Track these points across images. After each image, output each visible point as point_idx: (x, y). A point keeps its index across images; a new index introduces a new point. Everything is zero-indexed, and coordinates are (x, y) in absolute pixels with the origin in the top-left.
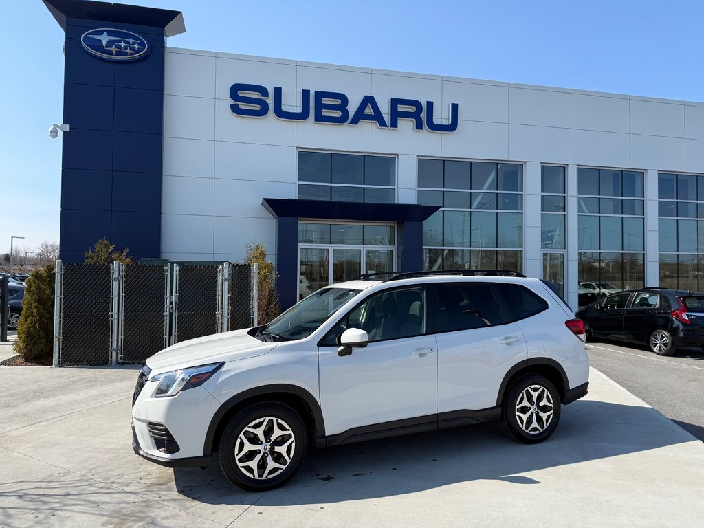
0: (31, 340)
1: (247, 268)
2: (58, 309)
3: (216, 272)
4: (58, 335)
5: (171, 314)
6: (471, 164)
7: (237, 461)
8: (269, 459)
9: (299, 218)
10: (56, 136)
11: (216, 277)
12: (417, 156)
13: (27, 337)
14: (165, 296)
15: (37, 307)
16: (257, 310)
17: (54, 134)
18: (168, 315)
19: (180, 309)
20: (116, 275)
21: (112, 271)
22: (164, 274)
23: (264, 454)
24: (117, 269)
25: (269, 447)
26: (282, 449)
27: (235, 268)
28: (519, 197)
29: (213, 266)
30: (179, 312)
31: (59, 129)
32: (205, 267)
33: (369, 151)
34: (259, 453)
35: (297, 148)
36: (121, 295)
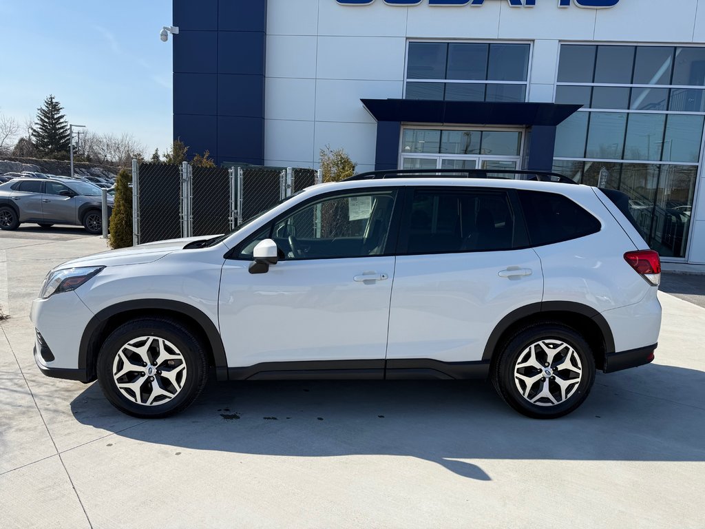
0: (119, 236)
1: (310, 175)
2: (136, 207)
3: (279, 178)
4: (136, 233)
5: (236, 219)
6: (635, 50)
7: (116, 382)
8: (155, 384)
9: (402, 123)
10: (167, 40)
11: (279, 183)
12: (560, 41)
13: (116, 232)
14: (230, 201)
15: (124, 206)
17: (164, 36)
18: (233, 220)
19: (244, 215)
20: (184, 177)
21: (181, 172)
22: (228, 178)
23: (149, 377)
24: (186, 171)
25: (154, 371)
26: (171, 375)
27: (298, 174)
29: (275, 171)
30: (243, 218)
31: (169, 32)
32: (267, 171)
33: (496, 38)
34: (143, 375)
35: (407, 38)
36: (189, 197)
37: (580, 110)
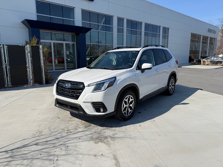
1: (38, 47)
3: (25, 49)
5: (6, 67)
6: (98, 14)
9: (40, 29)
11: (25, 51)
12: (81, 9)
14: (2, 59)
16: (43, 64)
19: (10, 65)
27: (33, 47)
28: (111, 28)
29: (23, 46)
30: (10, 66)
32: (19, 46)
33: (64, 4)
37: (91, 30)
